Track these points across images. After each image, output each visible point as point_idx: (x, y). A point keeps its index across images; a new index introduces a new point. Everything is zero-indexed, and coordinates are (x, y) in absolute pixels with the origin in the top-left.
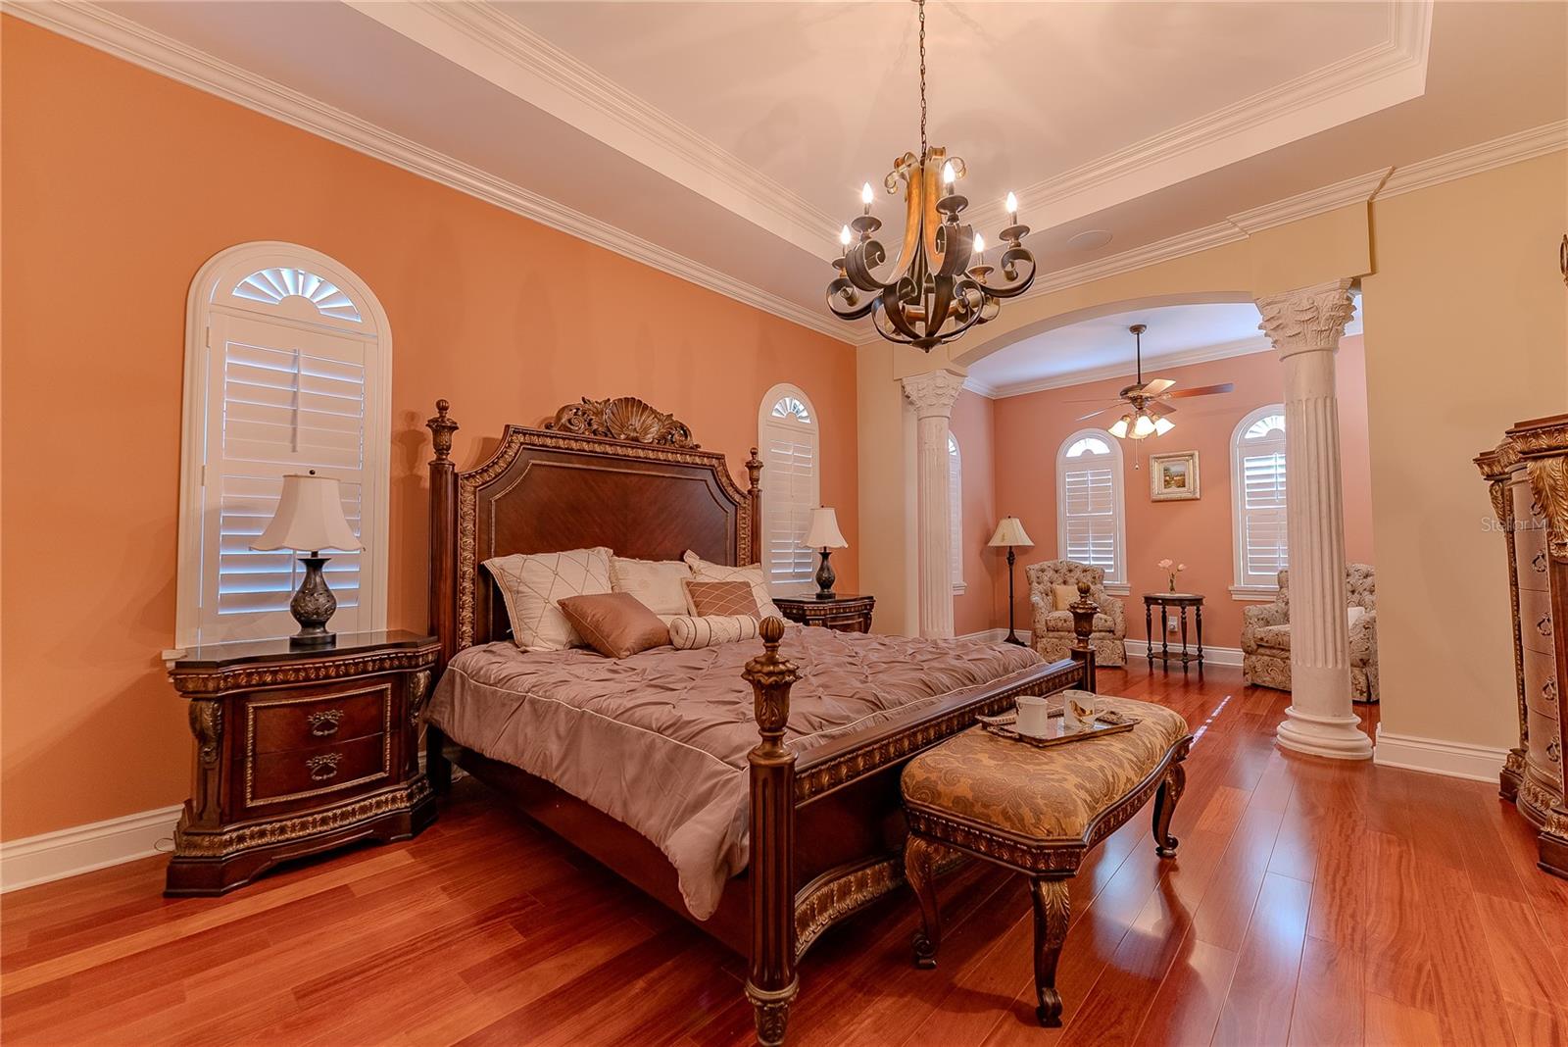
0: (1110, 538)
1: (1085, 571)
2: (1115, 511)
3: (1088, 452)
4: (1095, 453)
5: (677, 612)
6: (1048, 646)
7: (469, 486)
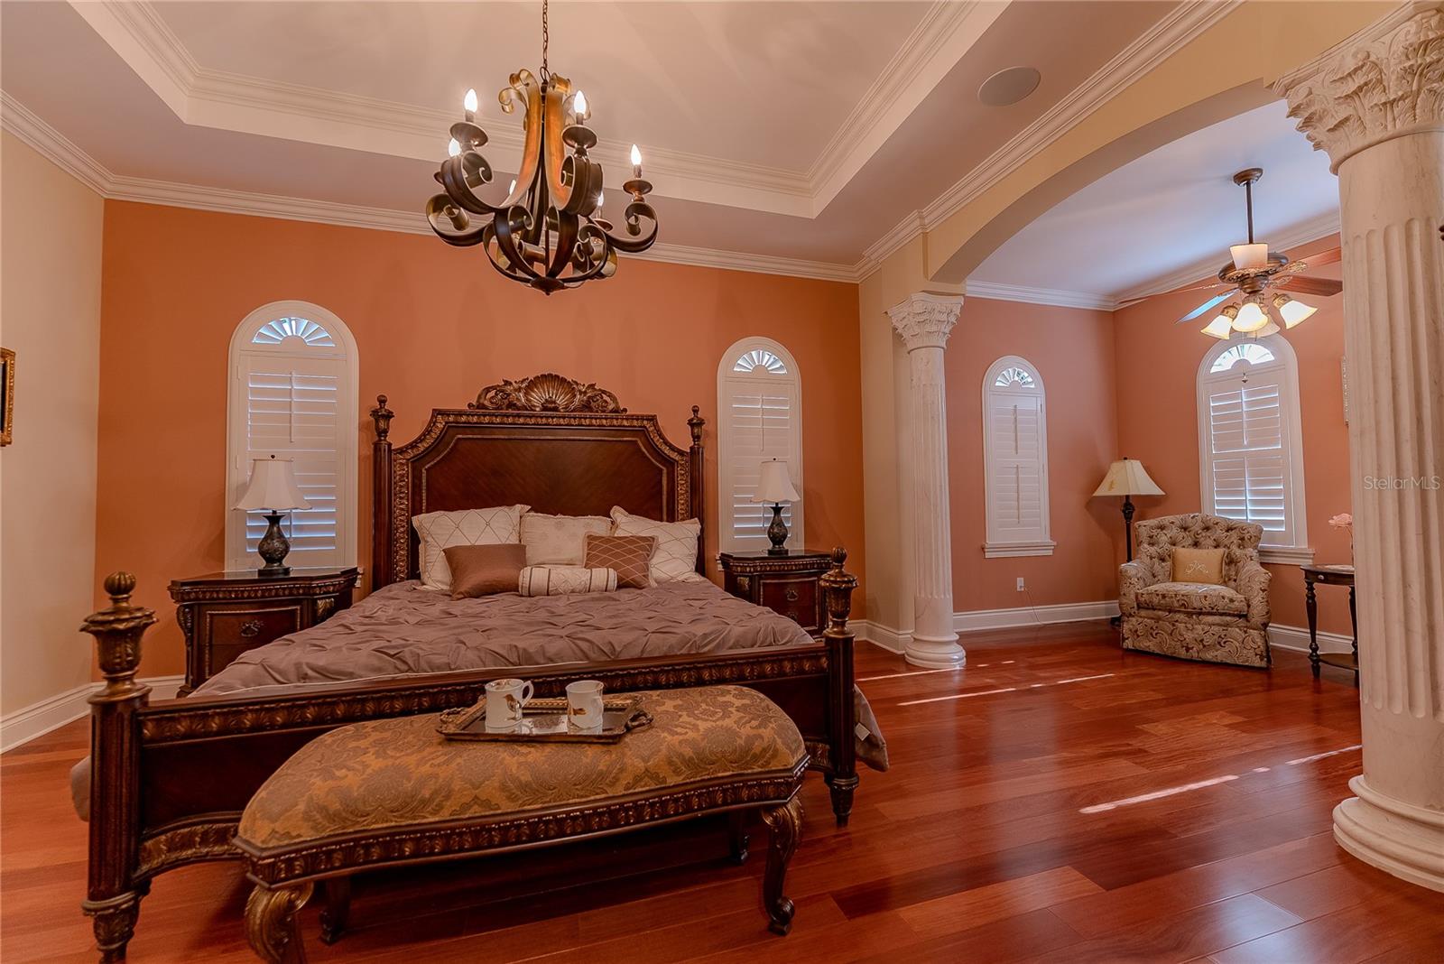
0: (1277, 482)
1: (1229, 529)
2: (1288, 444)
3: (1241, 363)
4: (1252, 363)
5: (571, 562)
6: (1140, 628)
7: (401, 459)
